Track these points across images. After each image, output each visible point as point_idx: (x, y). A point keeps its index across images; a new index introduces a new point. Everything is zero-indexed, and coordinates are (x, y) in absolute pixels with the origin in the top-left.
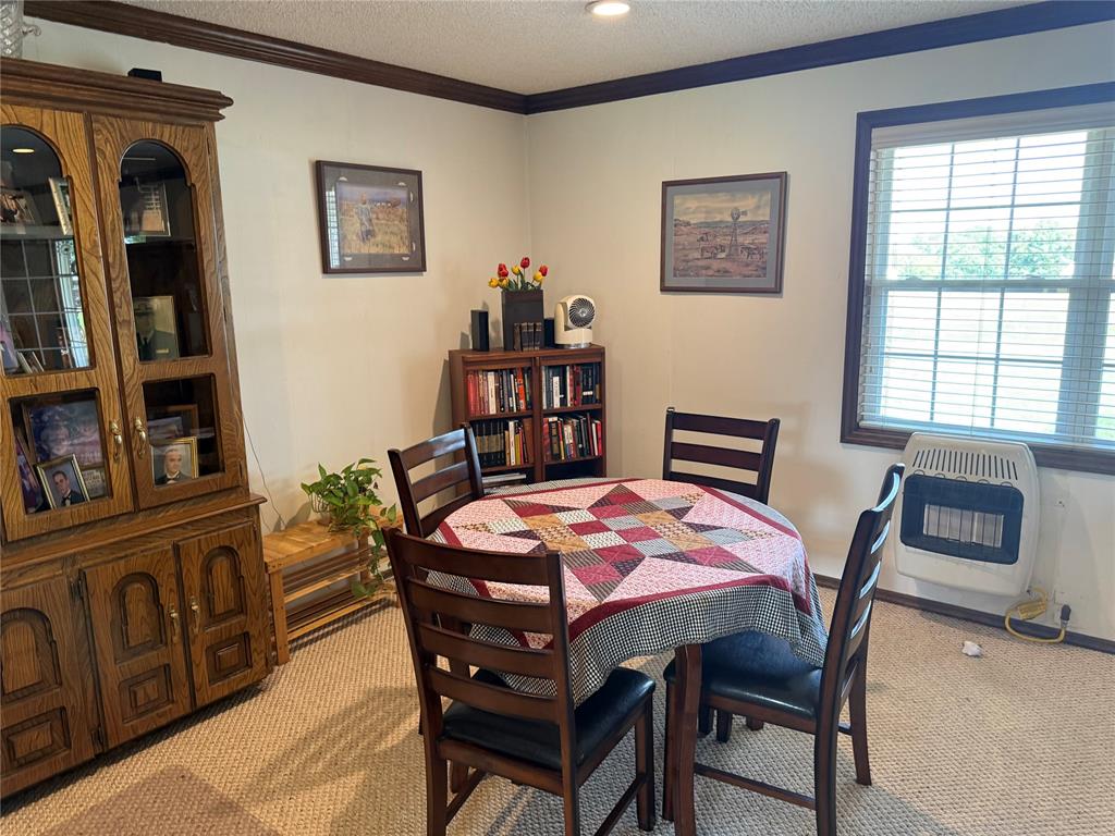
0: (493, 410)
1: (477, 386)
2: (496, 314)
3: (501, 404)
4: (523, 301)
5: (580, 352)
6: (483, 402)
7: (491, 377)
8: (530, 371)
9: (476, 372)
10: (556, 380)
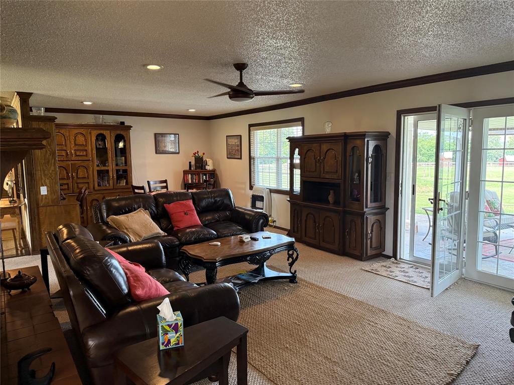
0: (190, 182)
1: (186, 177)
2: (193, 163)
3: (192, 181)
4: (200, 162)
5: (210, 171)
6: (188, 181)
7: (190, 175)
8: (198, 175)
9: (186, 174)
10: (204, 177)
